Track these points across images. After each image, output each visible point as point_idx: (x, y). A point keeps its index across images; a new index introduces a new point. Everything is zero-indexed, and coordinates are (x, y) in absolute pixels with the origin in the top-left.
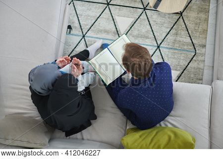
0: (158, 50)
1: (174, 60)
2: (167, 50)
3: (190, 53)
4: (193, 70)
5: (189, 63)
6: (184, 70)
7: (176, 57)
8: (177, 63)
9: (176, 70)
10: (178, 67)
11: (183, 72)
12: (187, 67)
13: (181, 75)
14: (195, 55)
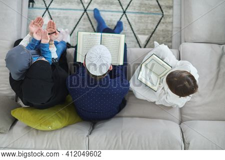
0: (124, 15)
1: (141, 25)
2: (134, 15)
3: (157, 15)
4: (161, 33)
5: (157, 26)
6: (153, 33)
7: (143, 21)
8: (144, 28)
9: (144, 34)
10: (146, 31)
11: (151, 36)
12: (155, 30)
13: (149, 39)
14: (163, 17)
